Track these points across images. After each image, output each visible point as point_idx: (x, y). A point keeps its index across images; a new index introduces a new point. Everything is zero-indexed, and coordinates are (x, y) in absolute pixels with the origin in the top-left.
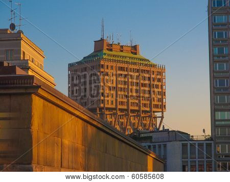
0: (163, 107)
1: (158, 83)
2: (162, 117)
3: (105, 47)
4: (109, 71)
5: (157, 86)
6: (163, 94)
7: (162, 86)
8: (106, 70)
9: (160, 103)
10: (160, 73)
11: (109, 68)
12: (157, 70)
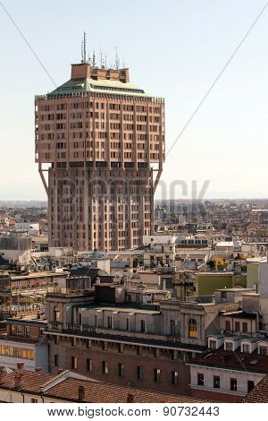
0: (161, 157)
1: (155, 124)
2: (160, 170)
3: (89, 74)
4: (99, 111)
5: (154, 129)
6: (161, 138)
7: (160, 127)
8: (96, 110)
9: (158, 152)
10: (158, 110)
11: (100, 107)
12: (155, 106)
